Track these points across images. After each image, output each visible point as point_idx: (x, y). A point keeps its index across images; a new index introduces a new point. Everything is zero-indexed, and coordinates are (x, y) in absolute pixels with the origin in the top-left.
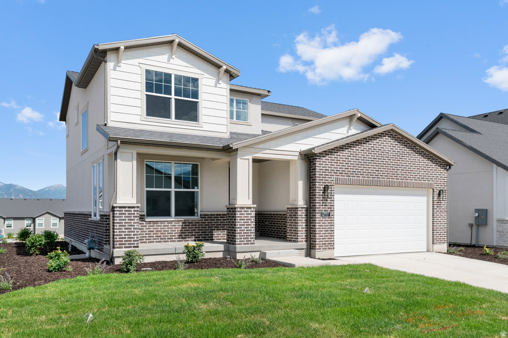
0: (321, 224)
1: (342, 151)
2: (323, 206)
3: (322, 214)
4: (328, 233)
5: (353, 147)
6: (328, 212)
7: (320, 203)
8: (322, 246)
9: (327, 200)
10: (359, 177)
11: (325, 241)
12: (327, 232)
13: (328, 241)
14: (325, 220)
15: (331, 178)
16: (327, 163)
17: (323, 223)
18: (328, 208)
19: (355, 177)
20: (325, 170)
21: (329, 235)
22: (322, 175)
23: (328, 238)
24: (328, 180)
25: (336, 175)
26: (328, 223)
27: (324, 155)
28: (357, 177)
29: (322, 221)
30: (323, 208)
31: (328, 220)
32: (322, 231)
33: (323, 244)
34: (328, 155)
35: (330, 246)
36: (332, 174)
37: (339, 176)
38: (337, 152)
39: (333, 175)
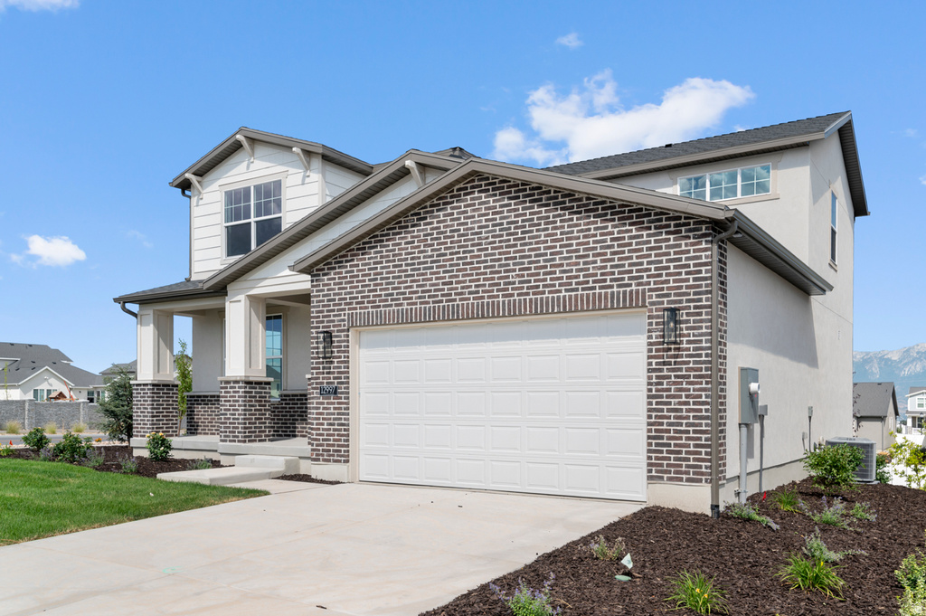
0: (321, 411)
1: (363, 254)
2: (323, 373)
3: (322, 389)
4: (335, 430)
5: (387, 240)
6: (334, 386)
7: (319, 368)
8: (323, 455)
9: (332, 362)
10: (401, 305)
11: (328, 445)
12: (332, 427)
13: (333, 445)
14: (328, 403)
15: (340, 315)
16: (332, 286)
17: (324, 409)
18: (334, 378)
19: (391, 305)
20: (329, 300)
21: (336, 433)
22: (322, 311)
23: (334, 440)
24: (334, 321)
25: (349, 309)
26: (335, 409)
27: (326, 271)
28: (396, 305)
29: (323, 403)
30: (323, 378)
31: (334, 403)
32: (323, 424)
33: (323, 450)
34: (335, 268)
35: (338, 456)
36: (343, 307)
37: (356, 309)
38: (353, 260)
39: (344, 310)
